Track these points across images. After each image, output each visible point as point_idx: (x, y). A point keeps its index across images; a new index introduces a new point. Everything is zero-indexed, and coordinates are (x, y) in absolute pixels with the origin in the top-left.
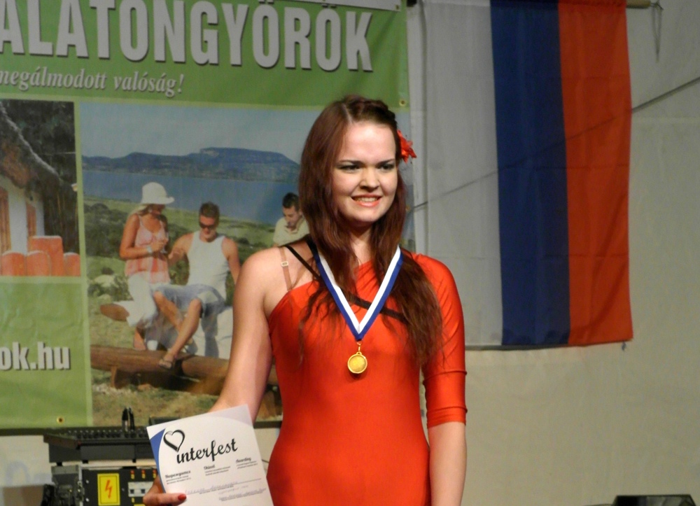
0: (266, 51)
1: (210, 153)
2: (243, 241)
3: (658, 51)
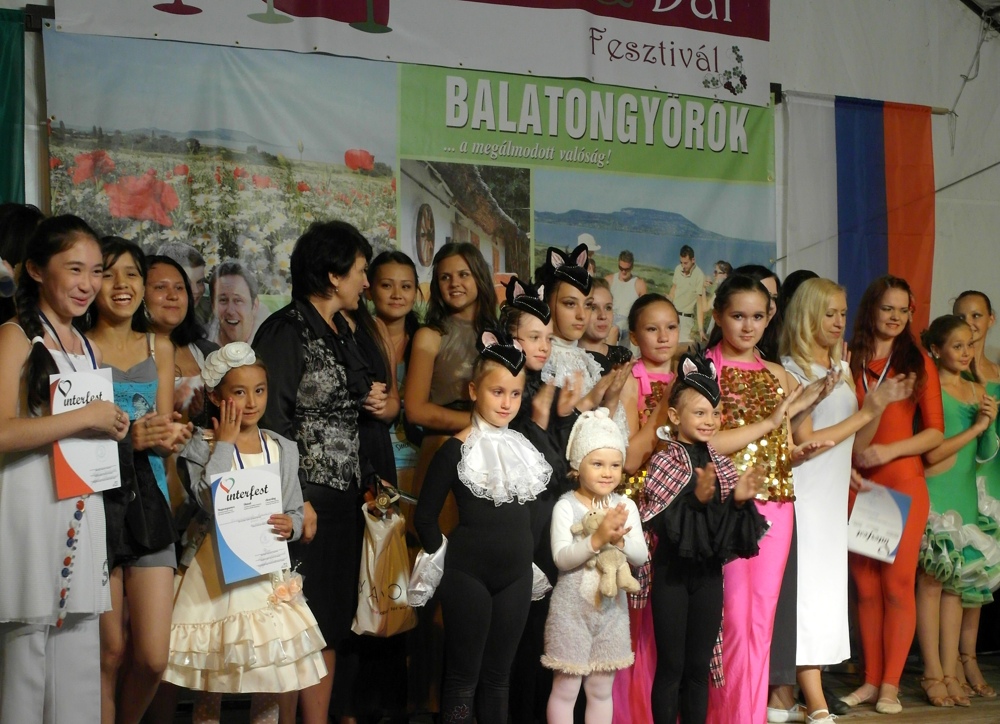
0: (671, 134)
1: (628, 212)
2: (651, 282)
3: (953, 148)
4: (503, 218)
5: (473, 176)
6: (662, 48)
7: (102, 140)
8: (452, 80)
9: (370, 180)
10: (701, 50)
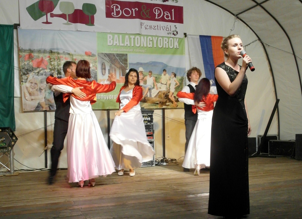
0: (160, 45)
1: (151, 62)
4: (121, 65)
5: (114, 56)
6: (158, 26)
7: (31, 51)
8: (109, 35)
9: (91, 58)
10: (167, 26)
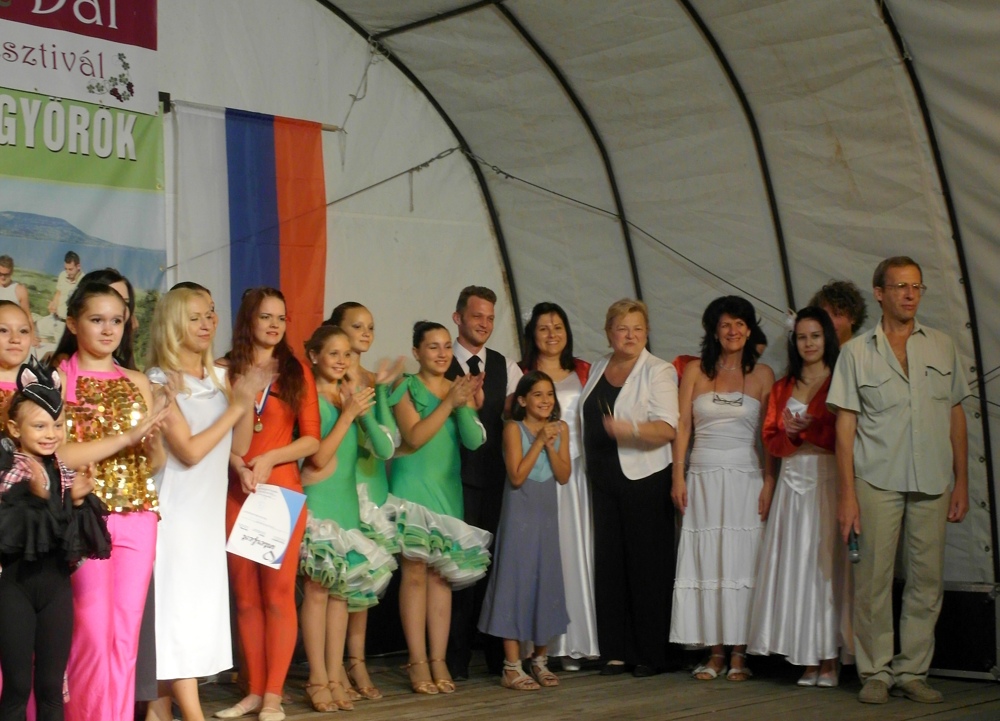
0: (54, 138)
1: (7, 215)
2: (33, 288)
3: (343, 164)
6: (43, 50)
10: (86, 55)
